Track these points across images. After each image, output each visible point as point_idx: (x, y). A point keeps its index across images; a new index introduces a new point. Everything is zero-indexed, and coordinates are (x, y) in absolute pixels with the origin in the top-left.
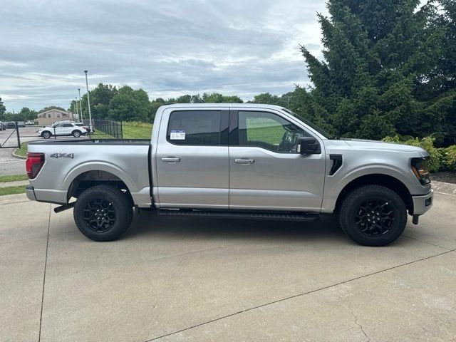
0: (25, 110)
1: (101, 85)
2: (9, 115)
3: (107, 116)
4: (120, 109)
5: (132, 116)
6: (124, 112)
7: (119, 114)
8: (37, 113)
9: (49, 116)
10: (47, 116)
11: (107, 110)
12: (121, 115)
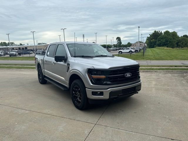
0: (129, 43)
1: (155, 31)
2: (123, 45)
3: (156, 44)
4: (162, 41)
5: (167, 44)
6: (163, 43)
7: (161, 43)
8: (132, 44)
9: (136, 45)
10: (135, 45)
11: (156, 42)
12: (161, 44)
